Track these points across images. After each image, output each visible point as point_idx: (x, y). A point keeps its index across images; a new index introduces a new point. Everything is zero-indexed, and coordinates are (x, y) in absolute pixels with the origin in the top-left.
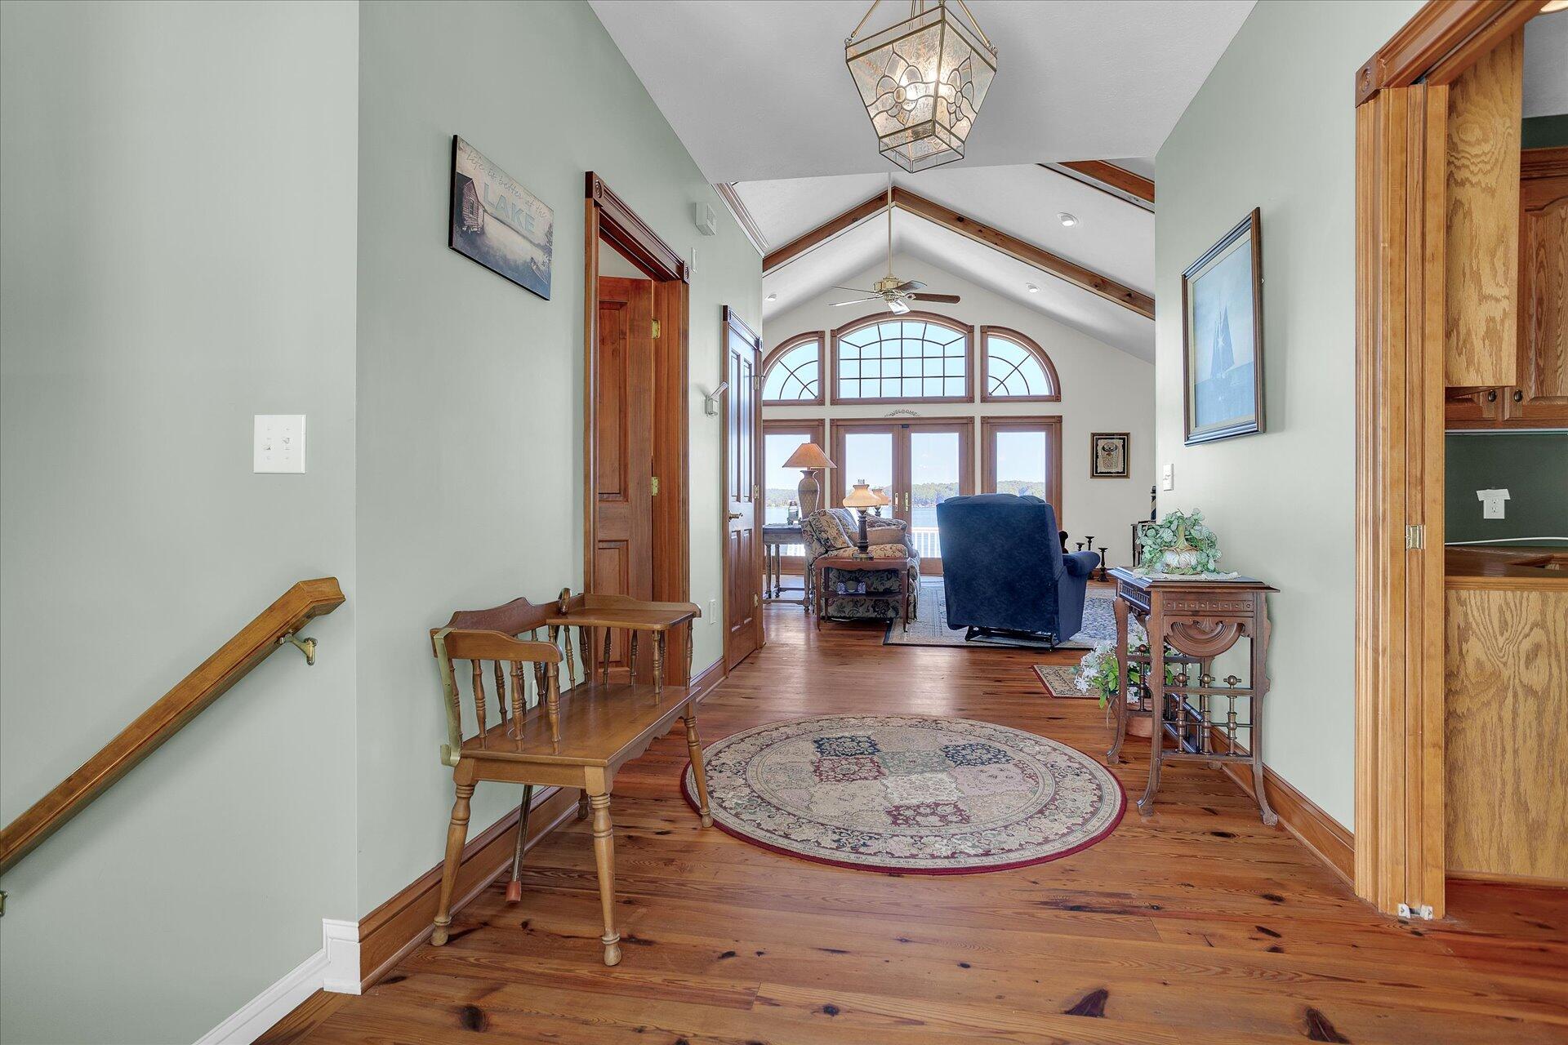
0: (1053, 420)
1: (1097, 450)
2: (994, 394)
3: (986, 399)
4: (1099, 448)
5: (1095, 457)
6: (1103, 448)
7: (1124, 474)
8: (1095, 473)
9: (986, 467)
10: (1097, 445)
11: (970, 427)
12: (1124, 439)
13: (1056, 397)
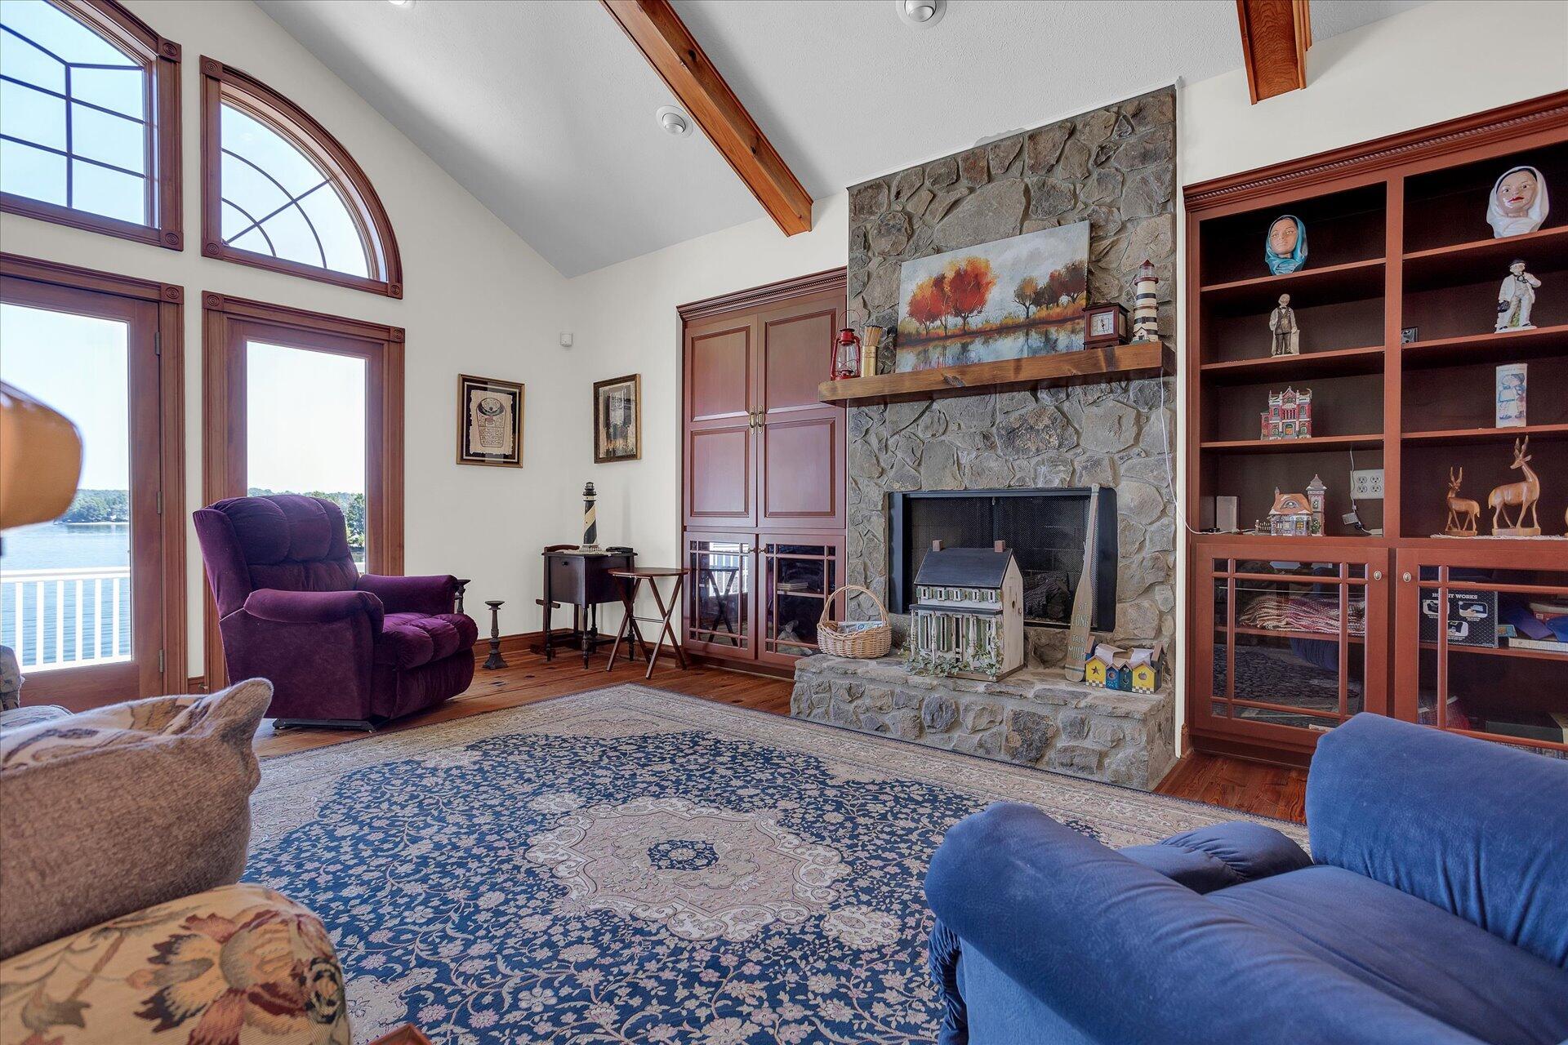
0: (384, 335)
1: (469, 410)
2: (232, 245)
3: (213, 248)
4: (473, 406)
5: (465, 422)
6: (480, 407)
7: (512, 460)
8: (467, 455)
9: (216, 420)
10: (469, 400)
11: (167, 312)
12: (514, 394)
13: (393, 288)
